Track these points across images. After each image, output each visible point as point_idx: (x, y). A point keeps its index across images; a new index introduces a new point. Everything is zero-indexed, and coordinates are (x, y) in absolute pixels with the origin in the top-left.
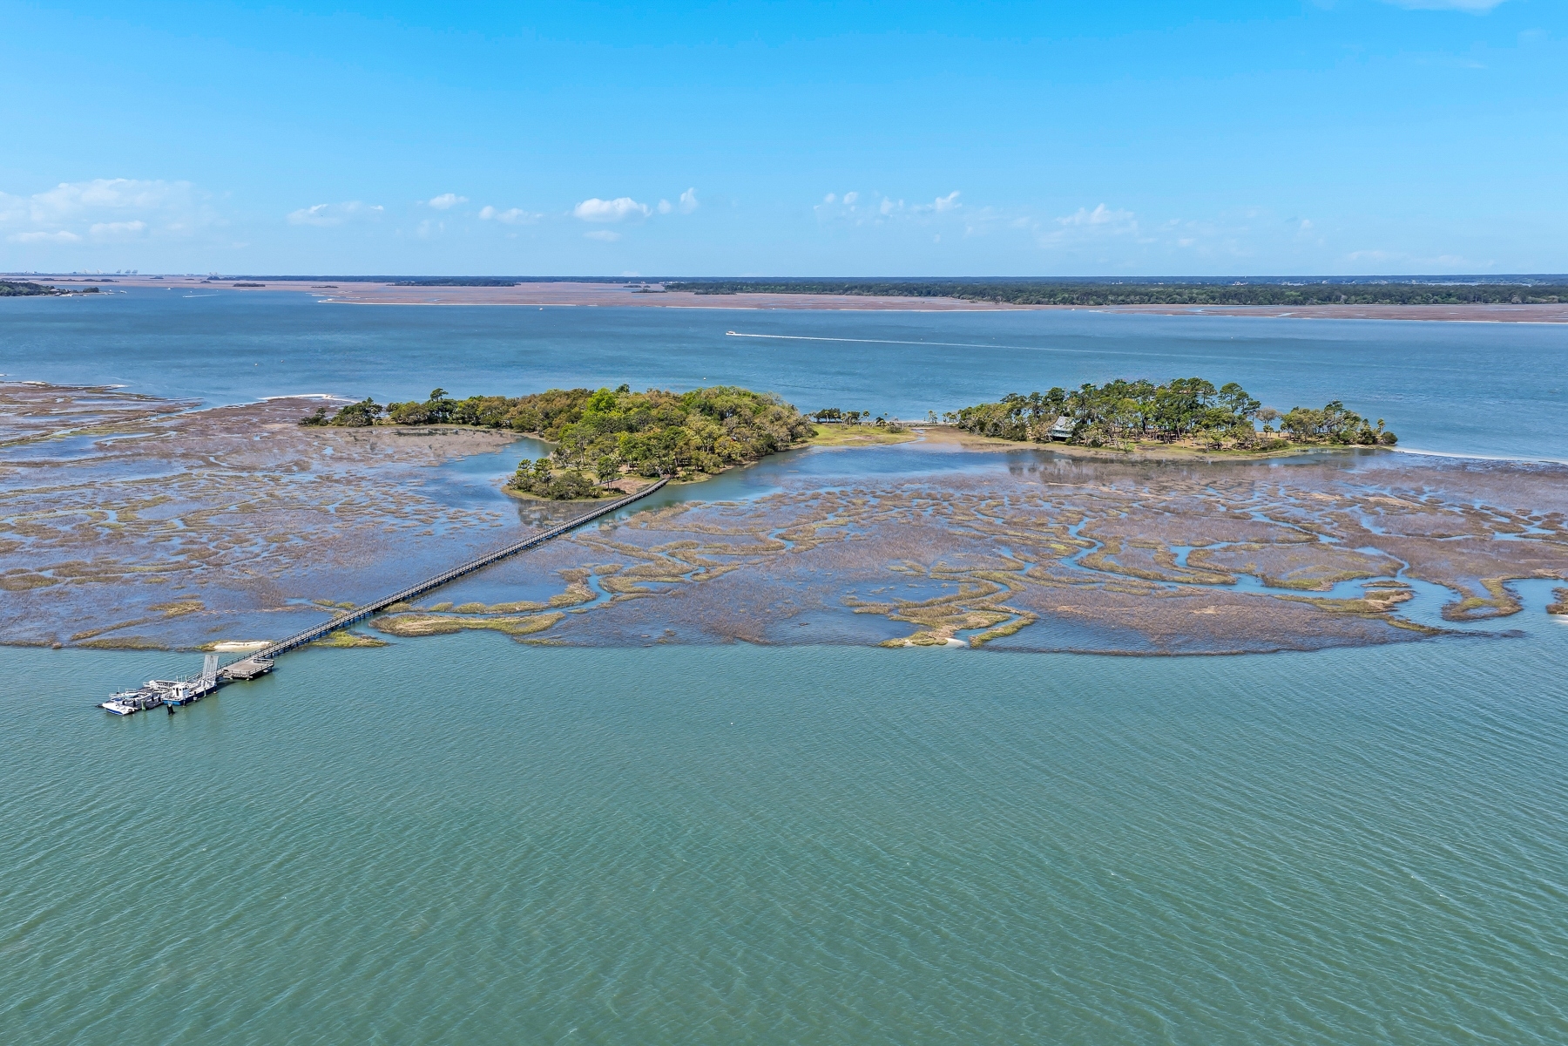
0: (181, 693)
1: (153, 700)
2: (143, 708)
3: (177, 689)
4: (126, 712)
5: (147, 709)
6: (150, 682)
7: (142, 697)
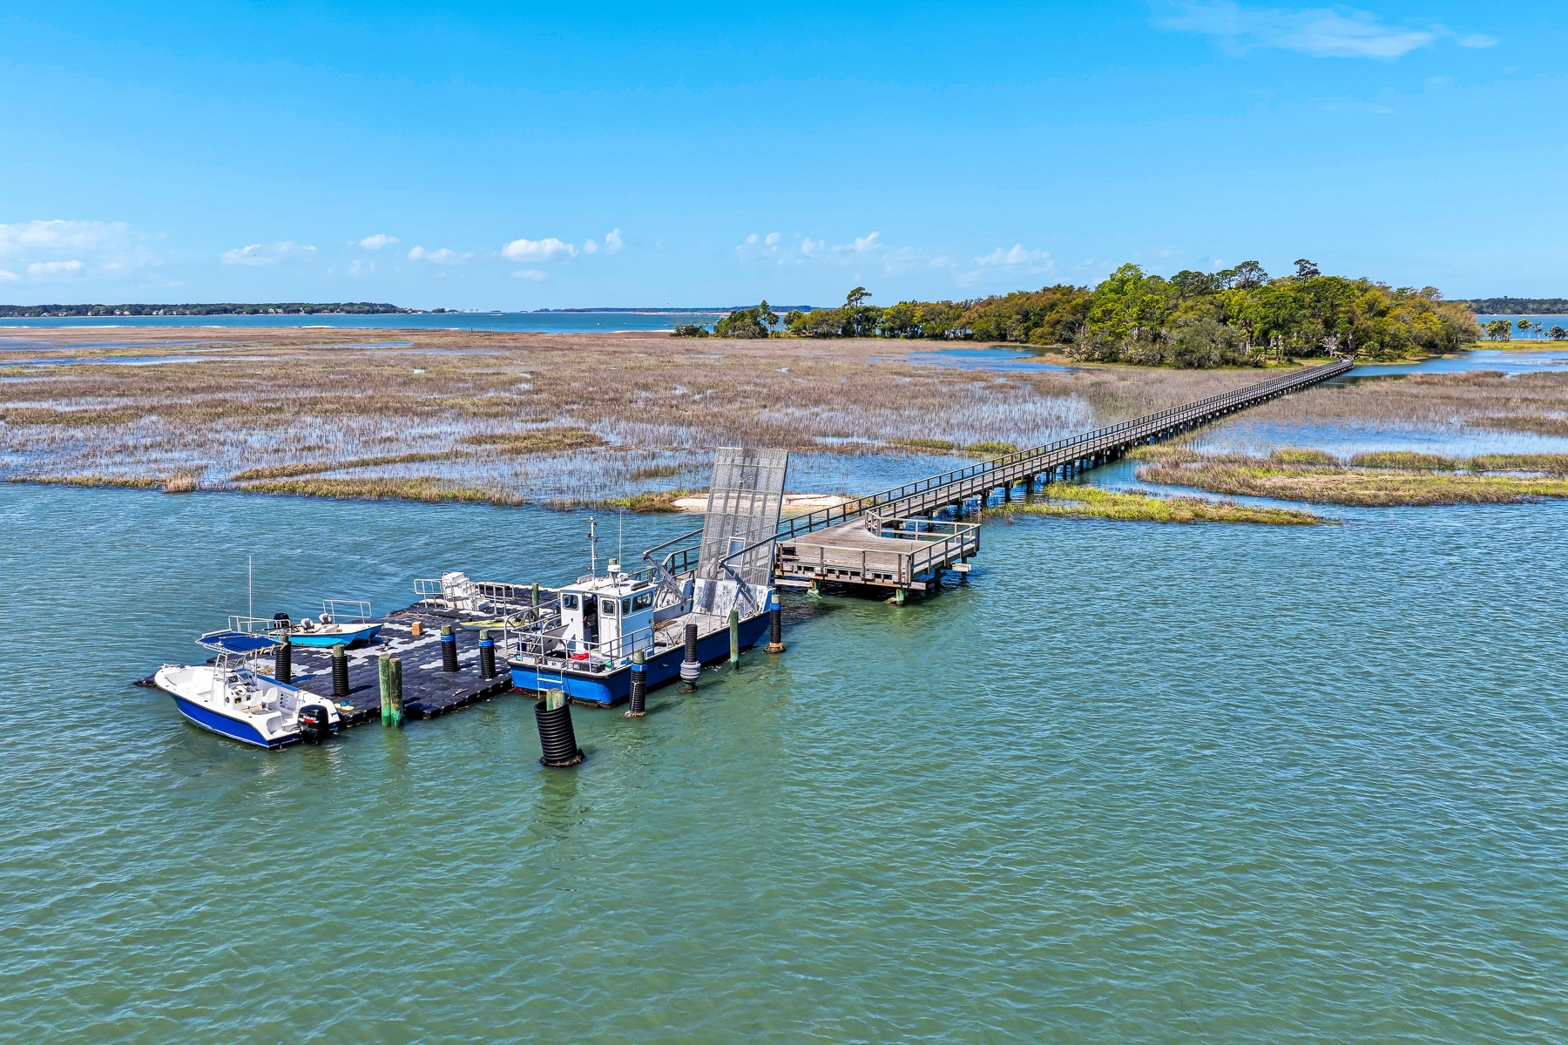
0: (608, 626)
1: (452, 665)
2: (389, 709)
3: (590, 608)
4: (290, 725)
5: (413, 713)
6: (448, 578)
7: (398, 647)
